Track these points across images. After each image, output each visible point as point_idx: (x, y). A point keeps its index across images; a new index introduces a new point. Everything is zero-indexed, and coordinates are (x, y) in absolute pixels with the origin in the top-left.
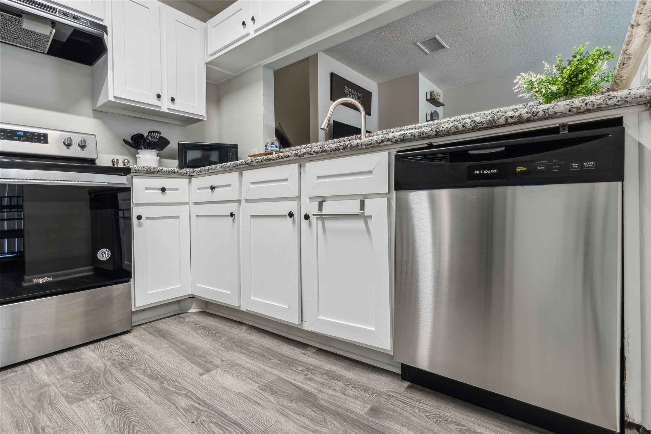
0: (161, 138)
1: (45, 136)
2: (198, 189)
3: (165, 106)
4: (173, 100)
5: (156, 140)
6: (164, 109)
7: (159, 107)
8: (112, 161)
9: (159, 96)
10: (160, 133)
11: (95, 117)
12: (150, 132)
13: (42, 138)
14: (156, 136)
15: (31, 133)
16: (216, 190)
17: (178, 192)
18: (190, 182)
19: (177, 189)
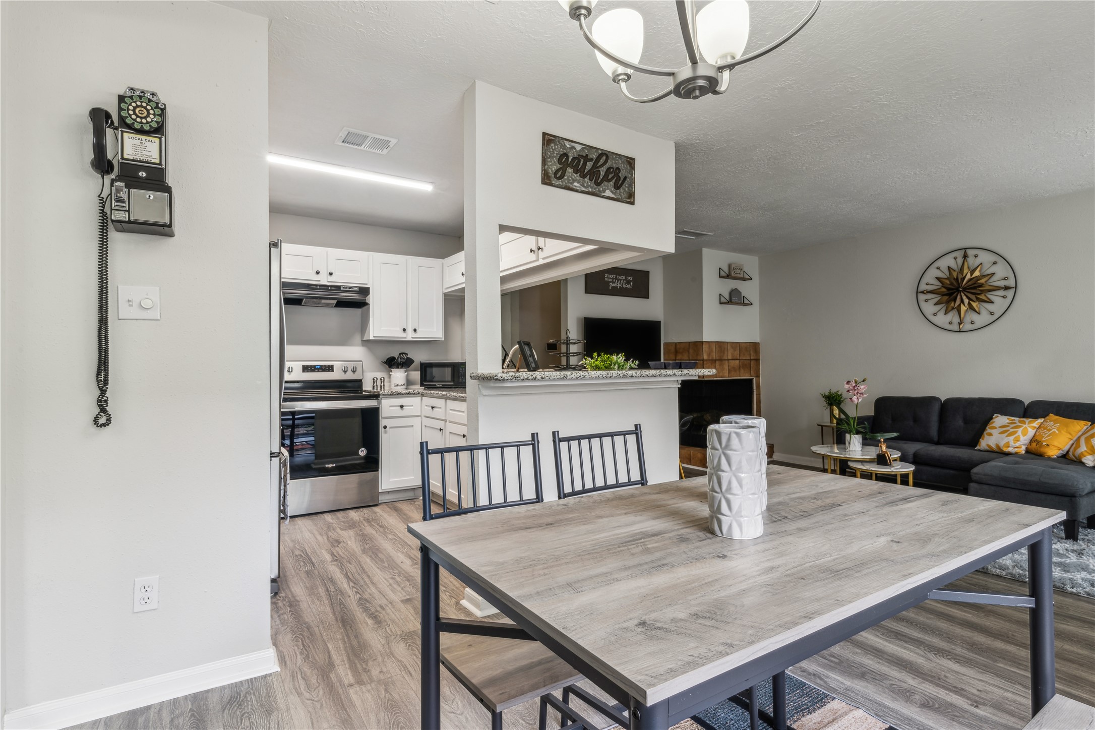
0: (408, 358)
1: (332, 366)
2: (426, 406)
3: (410, 336)
4: (415, 330)
5: (404, 361)
6: (409, 338)
7: (405, 337)
8: (373, 379)
9: (404, 330)
10: (407, 354)
11: (363, 346)
12: (400, 354)
13: (330, 369)
14: (404, 357)
15: (325, 366)
16: (435, 409)
17: (412, 407)
18: (422, 399)
19: (412, 406)
